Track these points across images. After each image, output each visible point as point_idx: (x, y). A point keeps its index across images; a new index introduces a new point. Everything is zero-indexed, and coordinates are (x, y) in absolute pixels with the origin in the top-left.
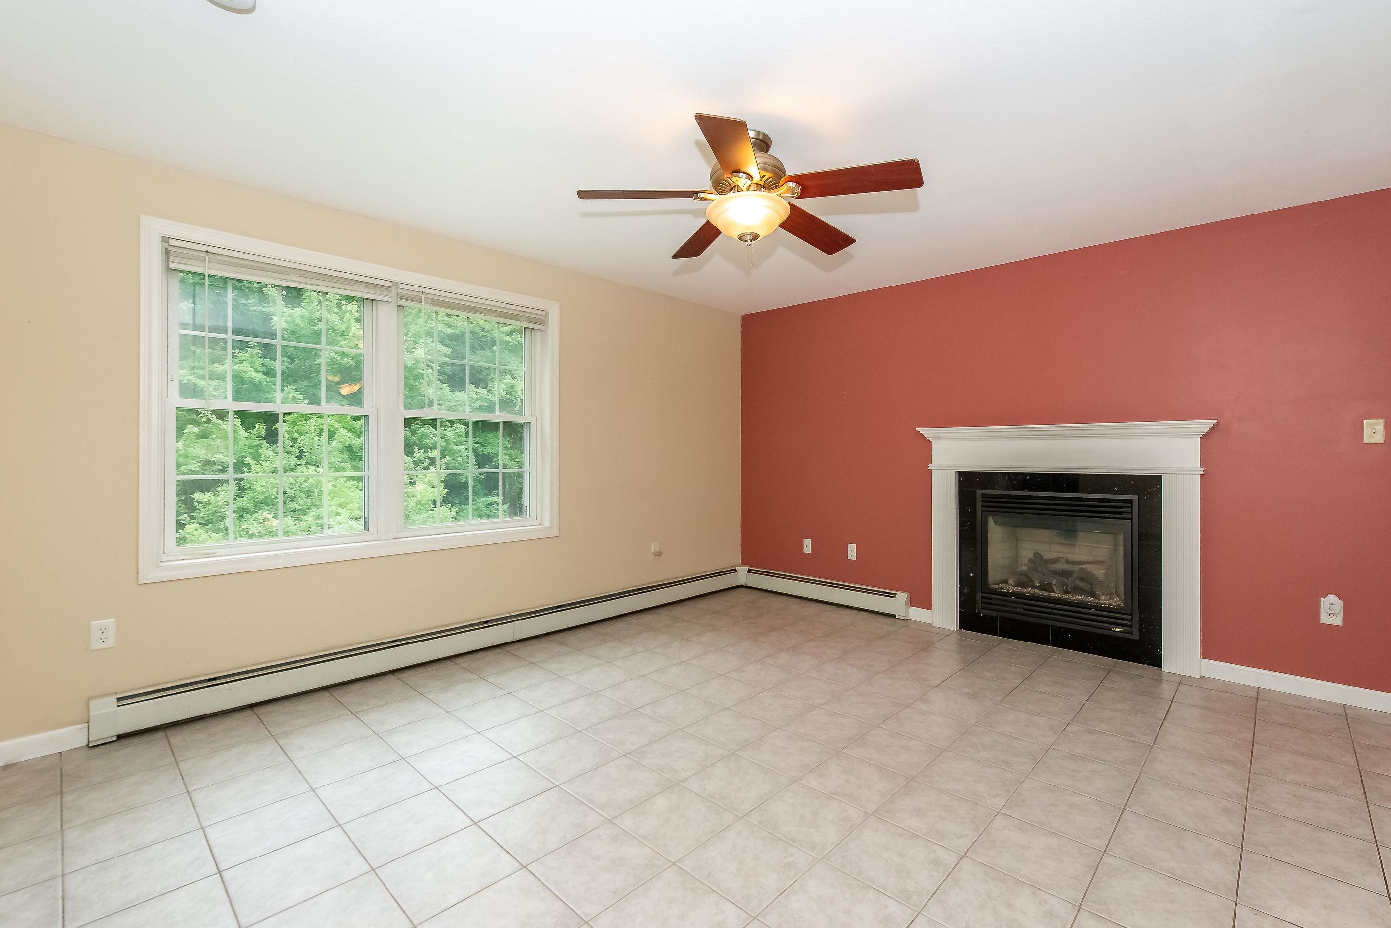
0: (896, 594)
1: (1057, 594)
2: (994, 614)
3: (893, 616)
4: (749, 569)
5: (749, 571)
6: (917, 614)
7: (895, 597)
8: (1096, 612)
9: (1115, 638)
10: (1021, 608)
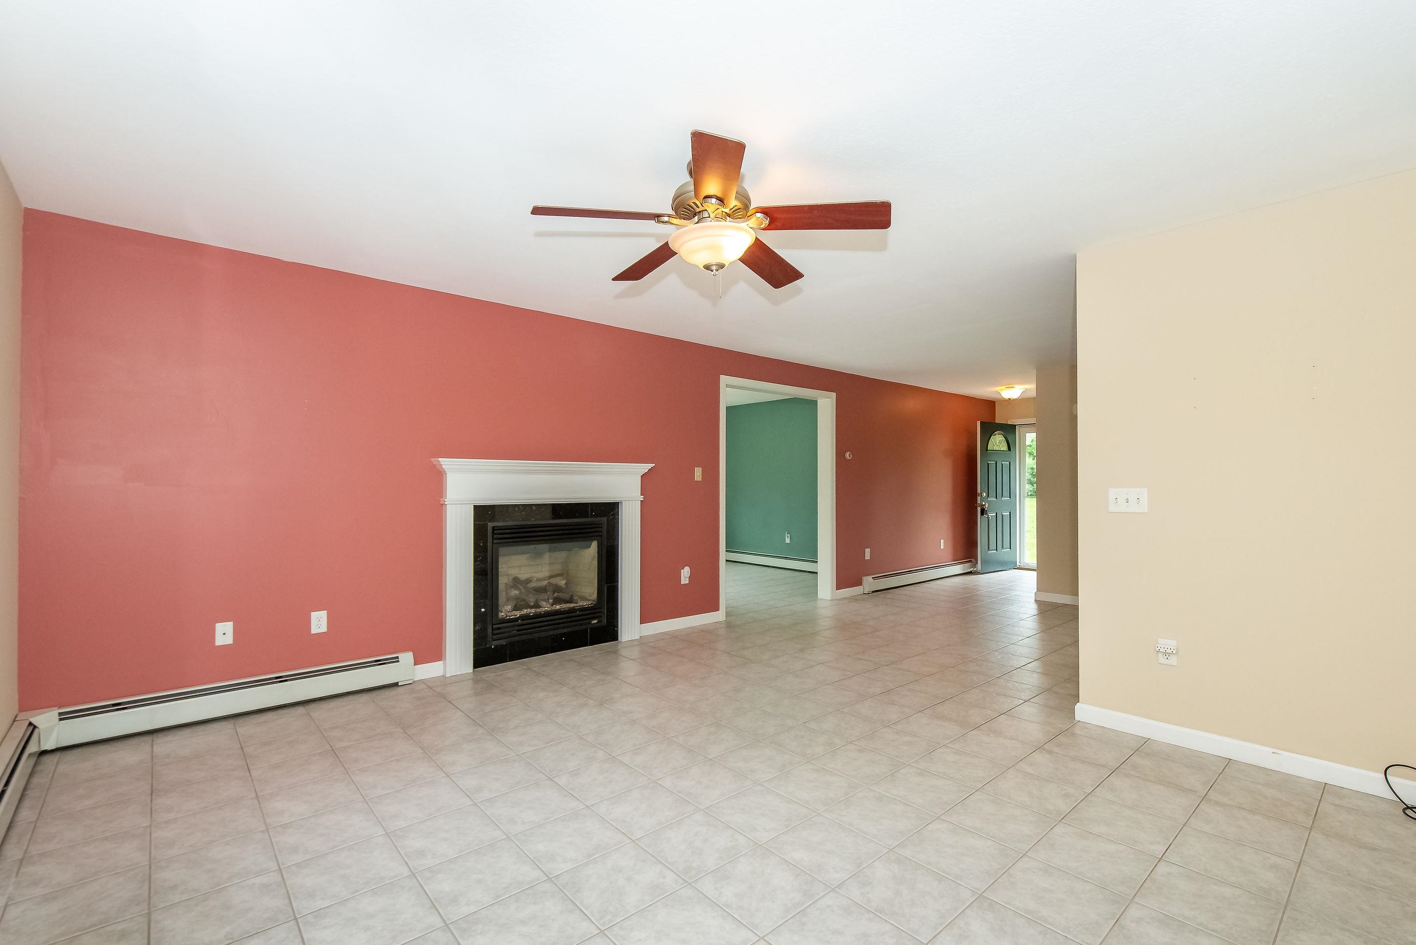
0: (397, 657)
1: (546, 607)
2: (503, 642)
3: (396, 685)
4: (60, 714)
5: (63, 717)
6: (430, 671)
7: (398, 661)
8: (581, 613)
9: (594, 629)
10: (513, 630)
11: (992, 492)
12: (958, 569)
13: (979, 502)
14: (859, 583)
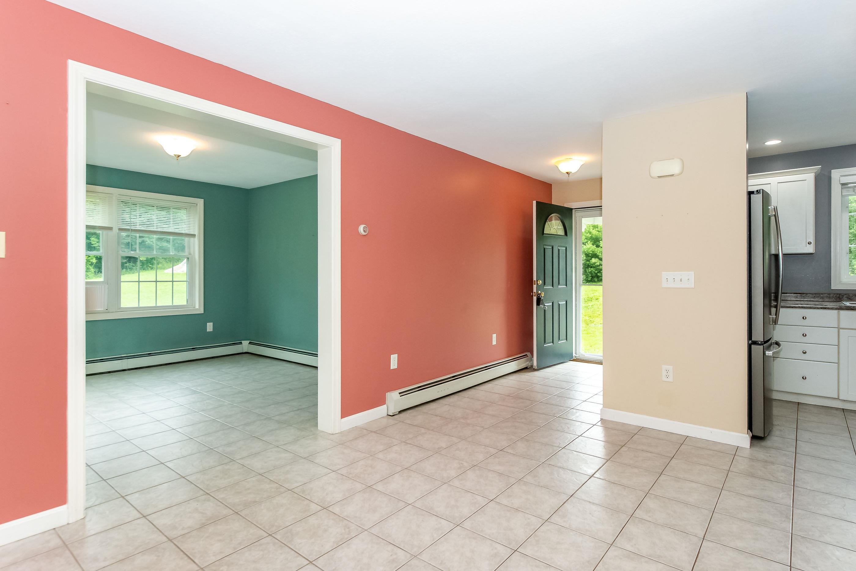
11: (549, 280)
12: (513, 366)
13: (535, 290)
14: (380, 401)
